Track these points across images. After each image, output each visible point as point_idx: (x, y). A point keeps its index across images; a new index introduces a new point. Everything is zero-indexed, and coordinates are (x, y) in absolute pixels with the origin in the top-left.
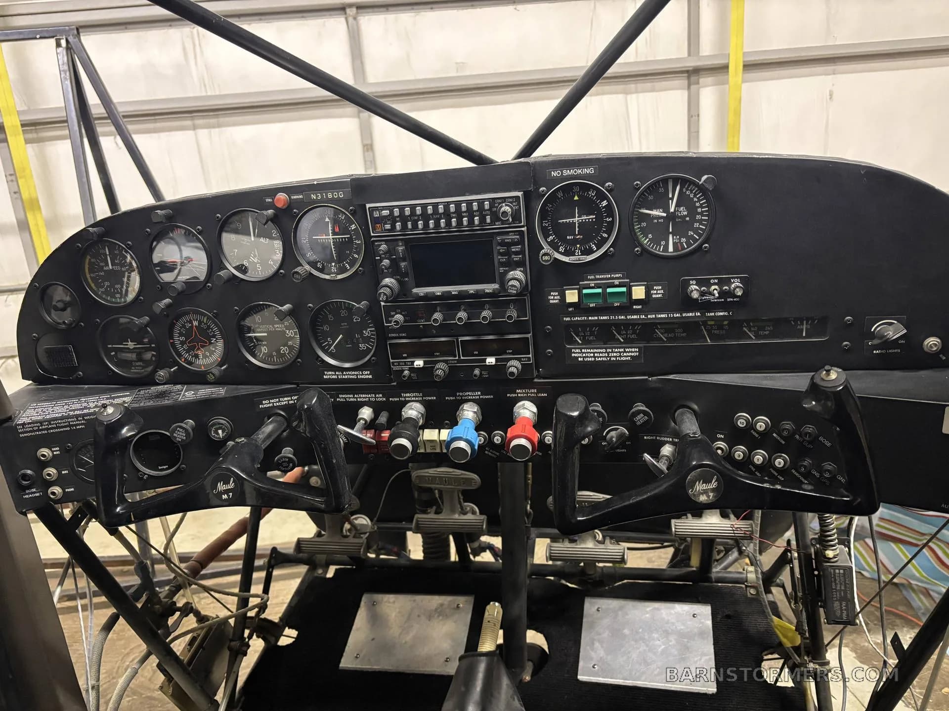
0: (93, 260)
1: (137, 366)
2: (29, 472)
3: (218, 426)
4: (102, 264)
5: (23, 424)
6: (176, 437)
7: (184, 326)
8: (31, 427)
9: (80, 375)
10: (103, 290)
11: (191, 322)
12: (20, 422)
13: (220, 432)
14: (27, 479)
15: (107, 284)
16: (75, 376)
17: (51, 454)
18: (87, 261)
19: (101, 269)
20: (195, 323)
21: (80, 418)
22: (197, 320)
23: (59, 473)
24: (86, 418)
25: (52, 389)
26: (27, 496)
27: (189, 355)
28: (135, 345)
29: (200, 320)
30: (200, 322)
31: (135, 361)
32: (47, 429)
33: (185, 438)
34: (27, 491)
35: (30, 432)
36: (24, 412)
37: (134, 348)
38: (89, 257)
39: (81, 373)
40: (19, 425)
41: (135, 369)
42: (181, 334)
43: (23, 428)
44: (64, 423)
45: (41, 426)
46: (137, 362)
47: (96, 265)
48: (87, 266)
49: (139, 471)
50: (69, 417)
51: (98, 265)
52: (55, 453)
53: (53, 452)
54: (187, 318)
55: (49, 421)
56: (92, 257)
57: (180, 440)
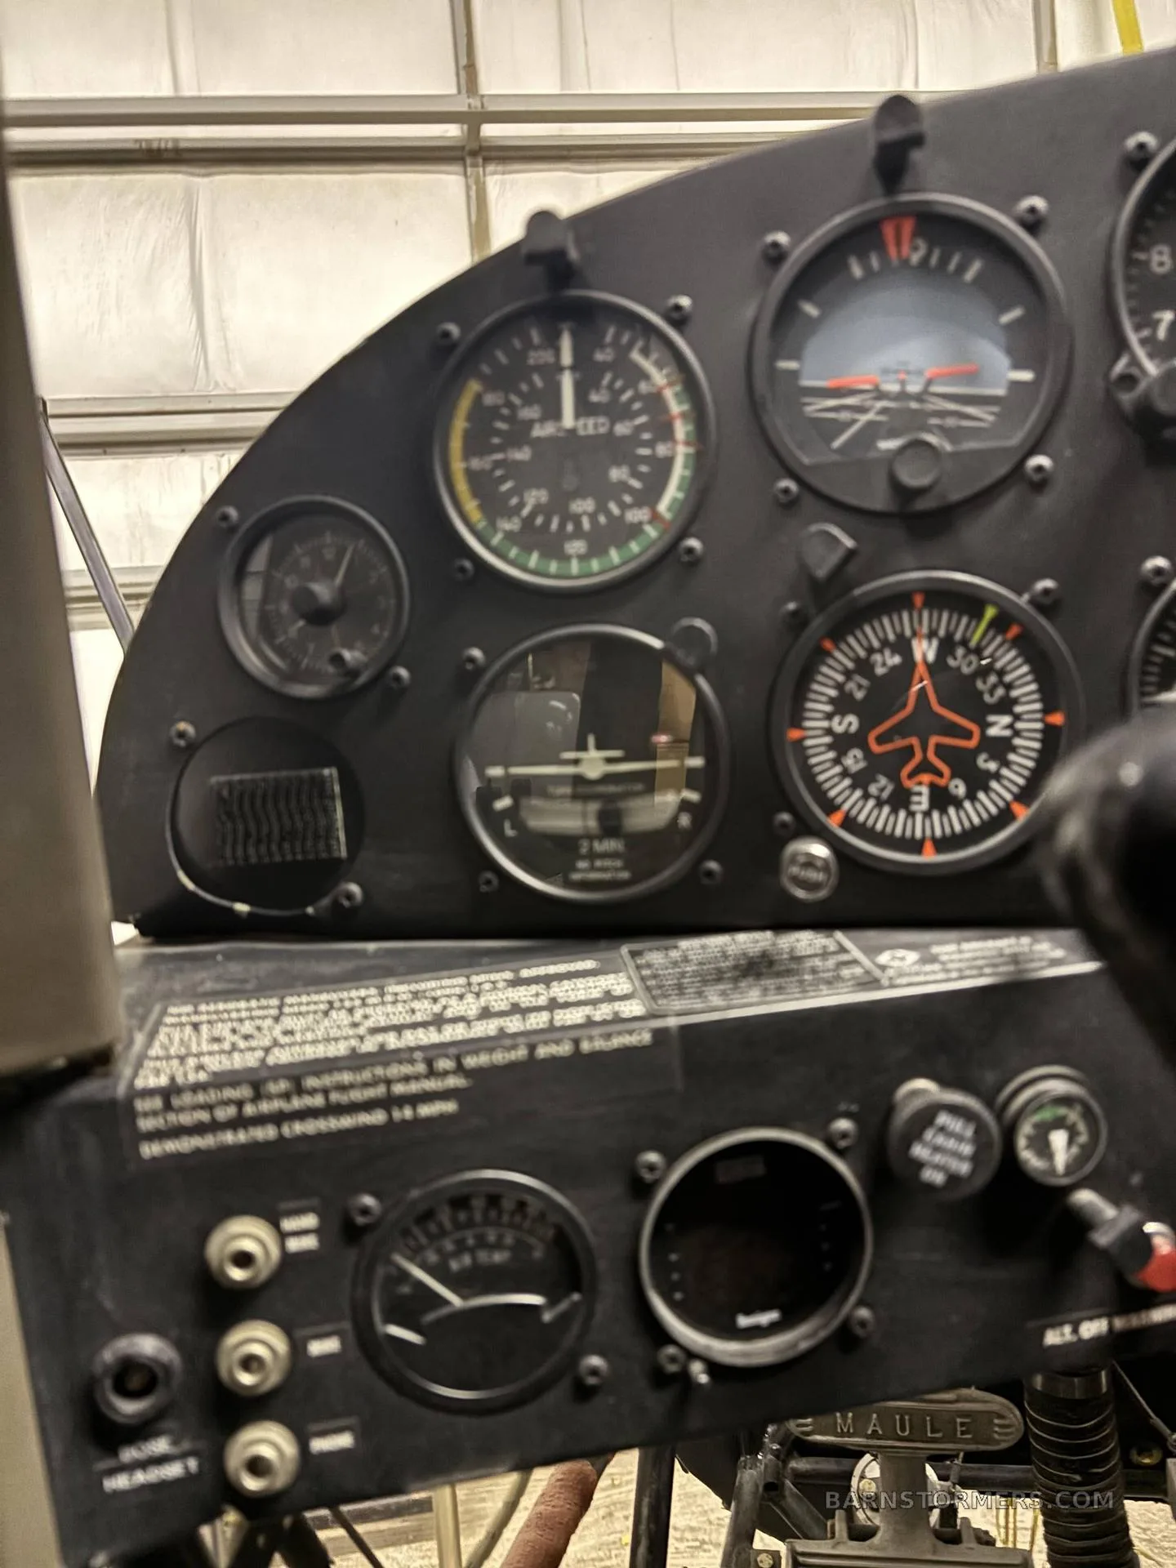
0: (490, 399)
1: (604, 855)
2: (148, 1345)
3: (1047, 1115)
4: (529, 413)
5: (168, 1094)
6: (919, 1165)
7: (863, 667)
8: (202, 1107)
9: (350, 896)
10: (511, 525)
11: (902, 646)
12: (149, 1079)
13: (1058, 1139)
14: (135, 1382)
15: (535, 497)
16: (325, 902)
17: (275, 1252)
18: (465, 404)
19: (519, 434)
20: (924, 650)
21: (444, 1064)
22: (932, 634)
23: (297, 1348)
24: (470, 1062)
25: (229, 956)
26: (121, 1482)
27: (866, 796)
28: (609, 761)
29: (949, 636)
30: (947, 646)
31: (590, 837)
32: (278, 1118)
33: (964, 1168)
34: (129, 1454)
35: (199, 1129)
36: (152, 1035)
37: (607, 779)
38: (474, 386)
39: (354, 888)
40: (148, 1093)
41: (593, 868)
42: (843, 704)
43: (168, 1107)
44: (366, 1085)
45: (257, 1097)
46: (601, 838)
47: (503, 419)
48: (459, 425)
49: (663, 1336)
50: (384, 1056)
51: (512, 419)
52: (294, 1245)
53: (283, 1236)
54: (888, 627)
55: (296, 1076)
56: (491, 384)
57: (938, 1178)
